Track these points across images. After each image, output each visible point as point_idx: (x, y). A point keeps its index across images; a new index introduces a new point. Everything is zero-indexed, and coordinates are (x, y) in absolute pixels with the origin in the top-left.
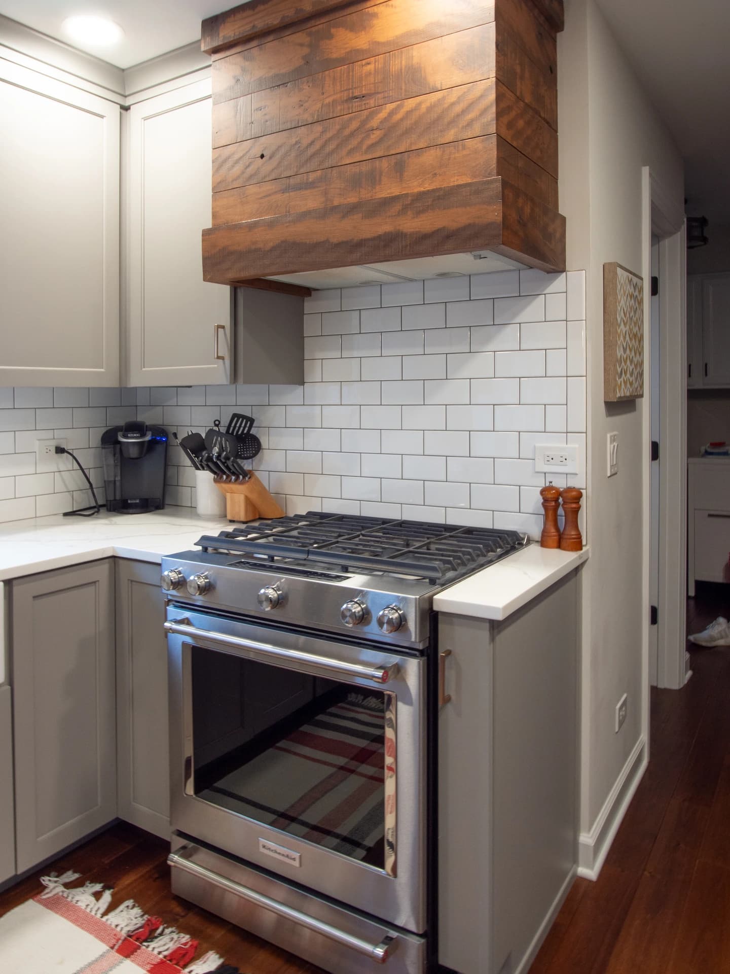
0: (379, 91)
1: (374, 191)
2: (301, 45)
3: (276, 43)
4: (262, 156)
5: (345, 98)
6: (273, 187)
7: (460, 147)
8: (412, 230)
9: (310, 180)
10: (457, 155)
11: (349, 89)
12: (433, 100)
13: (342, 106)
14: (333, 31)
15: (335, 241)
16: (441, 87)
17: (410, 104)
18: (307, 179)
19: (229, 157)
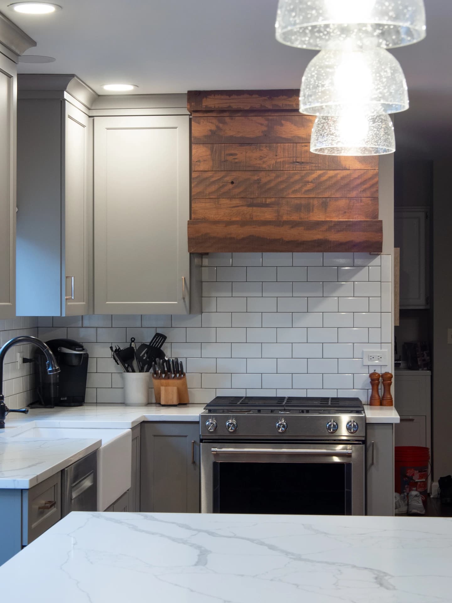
0: (313, 162)
1: (309, 215)
2: (262, 124)
3: (243, 118)
4: (232, 183)
5: (291, 162)
6: (241, 202)
7: (359, 201)
8: (334, 240)
9: (267, 202)
10: (357, 204)
11: (294, 157)
12: (344, 174)
13: (289, 166)
14: (283, 122)
15: (287, 240)
16: (349, 168)
17: (331, 173)
18: (266, 202)
19: (206, 179)
